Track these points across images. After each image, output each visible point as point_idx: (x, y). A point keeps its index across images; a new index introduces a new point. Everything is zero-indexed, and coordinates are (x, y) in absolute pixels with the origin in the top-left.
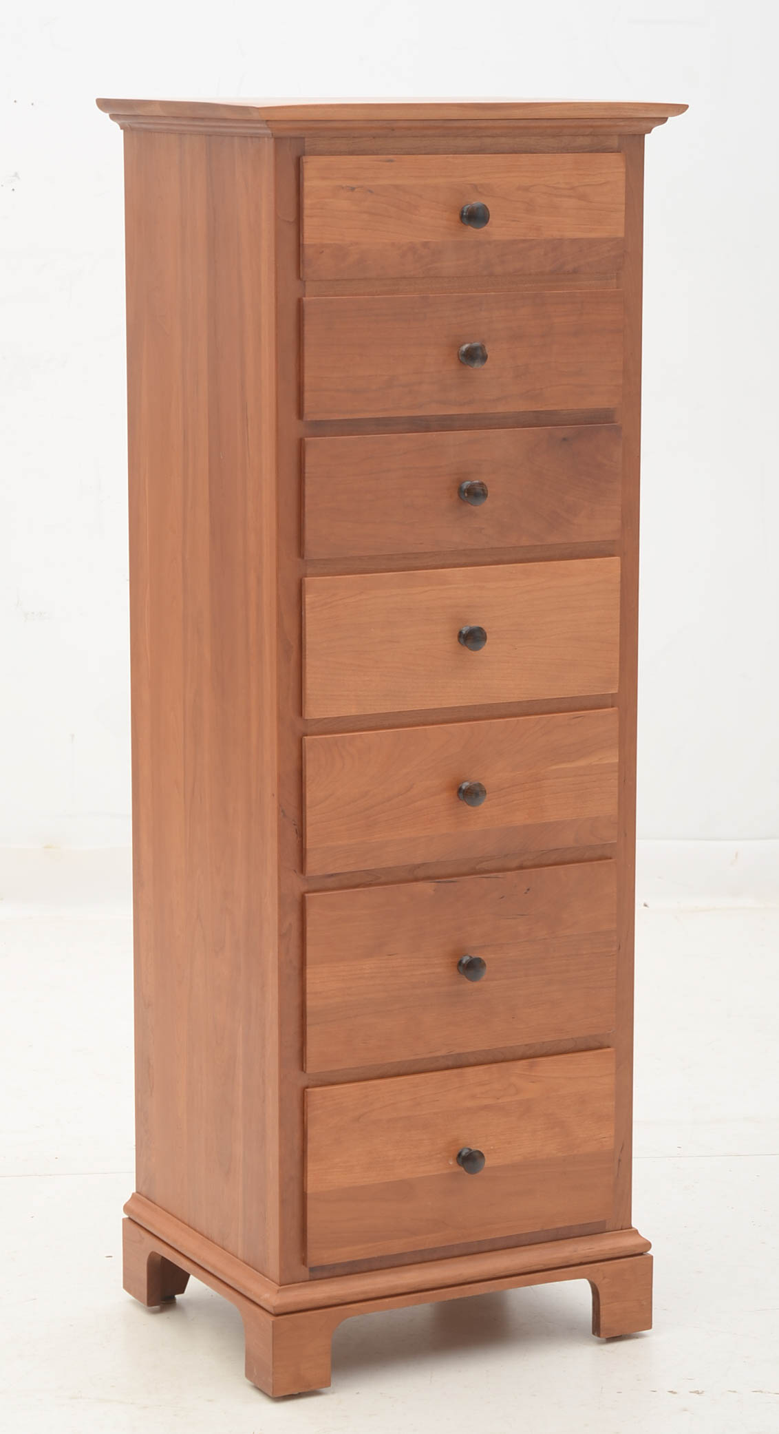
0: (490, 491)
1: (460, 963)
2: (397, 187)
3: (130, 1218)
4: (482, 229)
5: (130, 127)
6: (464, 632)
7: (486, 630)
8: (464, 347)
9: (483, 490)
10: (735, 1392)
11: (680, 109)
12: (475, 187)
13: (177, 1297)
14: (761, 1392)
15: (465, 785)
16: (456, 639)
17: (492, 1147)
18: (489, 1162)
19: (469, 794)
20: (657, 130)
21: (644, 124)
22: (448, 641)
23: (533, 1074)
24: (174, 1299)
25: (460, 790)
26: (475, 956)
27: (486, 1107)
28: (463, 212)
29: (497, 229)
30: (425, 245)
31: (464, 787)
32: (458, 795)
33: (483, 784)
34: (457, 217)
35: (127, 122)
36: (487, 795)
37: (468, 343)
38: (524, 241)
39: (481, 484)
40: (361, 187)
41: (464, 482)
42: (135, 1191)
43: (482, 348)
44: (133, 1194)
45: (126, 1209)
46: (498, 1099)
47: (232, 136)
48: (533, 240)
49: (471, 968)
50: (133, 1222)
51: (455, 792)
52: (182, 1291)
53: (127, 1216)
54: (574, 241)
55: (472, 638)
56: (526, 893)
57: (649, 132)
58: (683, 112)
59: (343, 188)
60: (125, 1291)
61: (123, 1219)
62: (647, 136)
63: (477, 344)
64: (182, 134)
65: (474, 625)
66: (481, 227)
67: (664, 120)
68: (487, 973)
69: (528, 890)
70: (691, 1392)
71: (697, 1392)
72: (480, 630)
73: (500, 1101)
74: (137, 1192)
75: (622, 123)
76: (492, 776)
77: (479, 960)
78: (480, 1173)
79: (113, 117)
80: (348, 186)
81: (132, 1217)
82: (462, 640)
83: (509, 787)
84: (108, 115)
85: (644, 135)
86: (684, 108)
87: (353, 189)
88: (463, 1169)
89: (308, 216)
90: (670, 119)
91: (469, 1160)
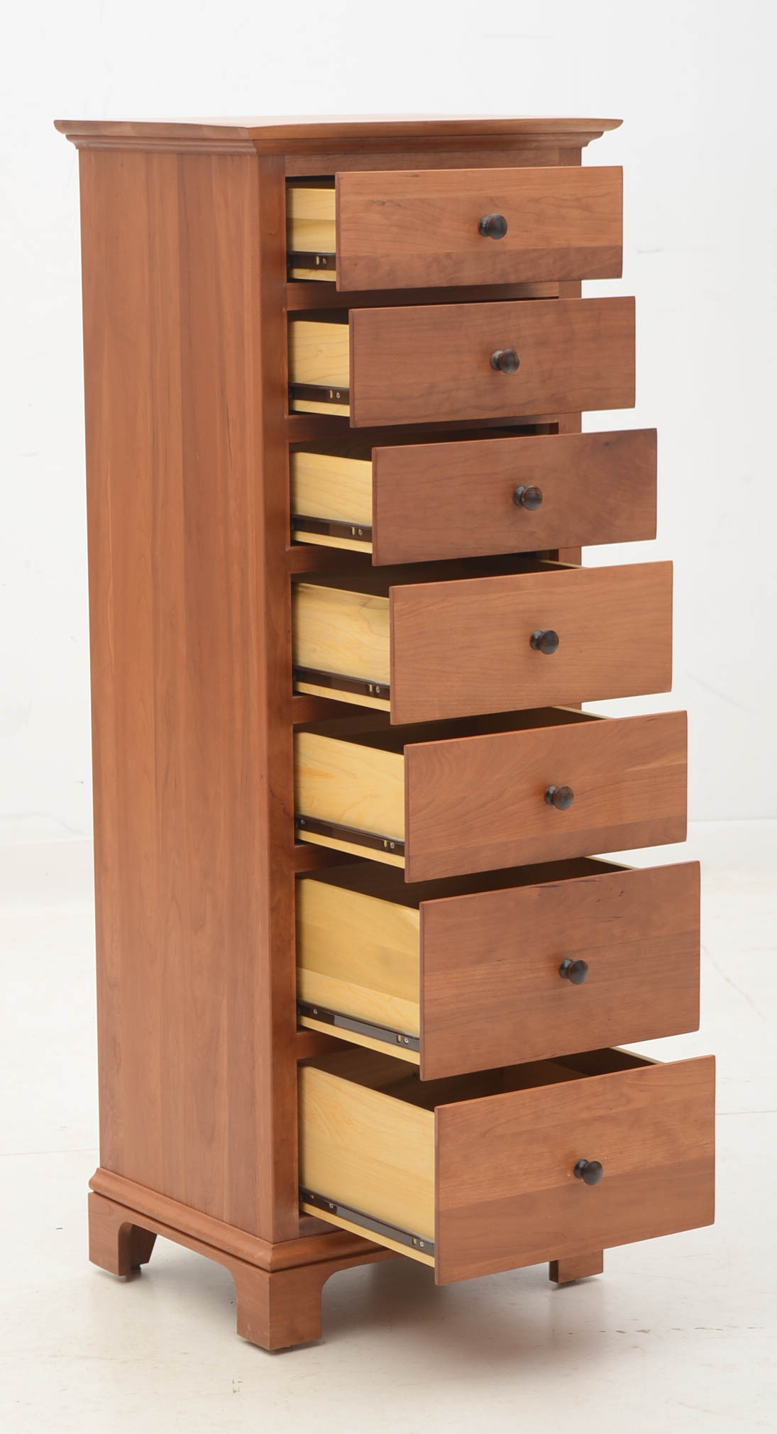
0: (544, 495)
1: (562, 967)
2: (422, 201)
3: (96, 1192)
4: (500, 240)
5: (88, 146)
6: (536, 637)
7: (558, 634)
8: (498, 354)
9: (537, 494)
10: (679, 1329)
11: (616, 123)
12: (491, 199)
13: (142, 1266)
14: (703, 1328)
15: (552, 790)
16: (528, 643)
17: (606, 1158)
18: (606, 1172)
19: (556, 798)
20: (594, 144)
21: (582, 139)
22: (523, 647)
23: (642, 1083)
24: (140, 1268)
25: (547, 794)
26: (575, 959)
27: (600, 1118)
28: (481, 224)
29: (513, 241)
30: (448, 256)
31: (551, 792)
32: (545, 800)
33: (570, 787)
34: (476, 228)
35: (83, 142)
36: (575, 798)
37: (499, 350)
38: (535, 250)
39: (536, 489)
40: (391, 201)
41: (518, 488)
42: (99, 1166)
43: (513, 354)
44: (98, 1169)
45: (92, 1183)
46: (611, 1109)
47: (209, 154)
48: (544, 249)
49: (572, 971)
50: (99, 1195)
51: (542, 797)
52: (147, 1260)
53: (92, 1191)
54: (579, 250)
55: (544, 642)
56: (620, 896)
57: (586, 145)
58: (618, 126)
59: (374, 202)
60: (92, 1264)
61: (89, 1194)
62: (584, 149)
63: (508, 350)
64: (148, 152)
65: (545, 629)
66: (500, 238)
67: (600, 134)
68: (588, 976)
69: (622, 892)
70: (638, 1331)
71: (644, 1331)
72: (552, 633)
73: (613, 1111)
74: (101, 1167)
75: (563, 138)
76: (576, 780)
77: (582, 963)
78: (595, 1185)
79: (69, 137)
80: (379, 201)
81: (97, 1191)
82: (534, 645)
83: (591, 790)
84: (64, 135)
85: (581, 148)
86: (620, 122)
87: (383, 203)
88: (582, 1180)
89: (344, 230)
90: (606, 133)
91: (586, 1171)
